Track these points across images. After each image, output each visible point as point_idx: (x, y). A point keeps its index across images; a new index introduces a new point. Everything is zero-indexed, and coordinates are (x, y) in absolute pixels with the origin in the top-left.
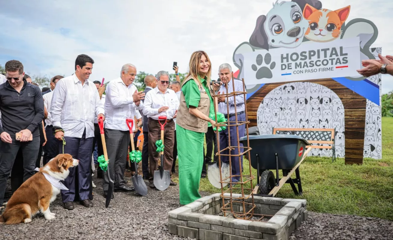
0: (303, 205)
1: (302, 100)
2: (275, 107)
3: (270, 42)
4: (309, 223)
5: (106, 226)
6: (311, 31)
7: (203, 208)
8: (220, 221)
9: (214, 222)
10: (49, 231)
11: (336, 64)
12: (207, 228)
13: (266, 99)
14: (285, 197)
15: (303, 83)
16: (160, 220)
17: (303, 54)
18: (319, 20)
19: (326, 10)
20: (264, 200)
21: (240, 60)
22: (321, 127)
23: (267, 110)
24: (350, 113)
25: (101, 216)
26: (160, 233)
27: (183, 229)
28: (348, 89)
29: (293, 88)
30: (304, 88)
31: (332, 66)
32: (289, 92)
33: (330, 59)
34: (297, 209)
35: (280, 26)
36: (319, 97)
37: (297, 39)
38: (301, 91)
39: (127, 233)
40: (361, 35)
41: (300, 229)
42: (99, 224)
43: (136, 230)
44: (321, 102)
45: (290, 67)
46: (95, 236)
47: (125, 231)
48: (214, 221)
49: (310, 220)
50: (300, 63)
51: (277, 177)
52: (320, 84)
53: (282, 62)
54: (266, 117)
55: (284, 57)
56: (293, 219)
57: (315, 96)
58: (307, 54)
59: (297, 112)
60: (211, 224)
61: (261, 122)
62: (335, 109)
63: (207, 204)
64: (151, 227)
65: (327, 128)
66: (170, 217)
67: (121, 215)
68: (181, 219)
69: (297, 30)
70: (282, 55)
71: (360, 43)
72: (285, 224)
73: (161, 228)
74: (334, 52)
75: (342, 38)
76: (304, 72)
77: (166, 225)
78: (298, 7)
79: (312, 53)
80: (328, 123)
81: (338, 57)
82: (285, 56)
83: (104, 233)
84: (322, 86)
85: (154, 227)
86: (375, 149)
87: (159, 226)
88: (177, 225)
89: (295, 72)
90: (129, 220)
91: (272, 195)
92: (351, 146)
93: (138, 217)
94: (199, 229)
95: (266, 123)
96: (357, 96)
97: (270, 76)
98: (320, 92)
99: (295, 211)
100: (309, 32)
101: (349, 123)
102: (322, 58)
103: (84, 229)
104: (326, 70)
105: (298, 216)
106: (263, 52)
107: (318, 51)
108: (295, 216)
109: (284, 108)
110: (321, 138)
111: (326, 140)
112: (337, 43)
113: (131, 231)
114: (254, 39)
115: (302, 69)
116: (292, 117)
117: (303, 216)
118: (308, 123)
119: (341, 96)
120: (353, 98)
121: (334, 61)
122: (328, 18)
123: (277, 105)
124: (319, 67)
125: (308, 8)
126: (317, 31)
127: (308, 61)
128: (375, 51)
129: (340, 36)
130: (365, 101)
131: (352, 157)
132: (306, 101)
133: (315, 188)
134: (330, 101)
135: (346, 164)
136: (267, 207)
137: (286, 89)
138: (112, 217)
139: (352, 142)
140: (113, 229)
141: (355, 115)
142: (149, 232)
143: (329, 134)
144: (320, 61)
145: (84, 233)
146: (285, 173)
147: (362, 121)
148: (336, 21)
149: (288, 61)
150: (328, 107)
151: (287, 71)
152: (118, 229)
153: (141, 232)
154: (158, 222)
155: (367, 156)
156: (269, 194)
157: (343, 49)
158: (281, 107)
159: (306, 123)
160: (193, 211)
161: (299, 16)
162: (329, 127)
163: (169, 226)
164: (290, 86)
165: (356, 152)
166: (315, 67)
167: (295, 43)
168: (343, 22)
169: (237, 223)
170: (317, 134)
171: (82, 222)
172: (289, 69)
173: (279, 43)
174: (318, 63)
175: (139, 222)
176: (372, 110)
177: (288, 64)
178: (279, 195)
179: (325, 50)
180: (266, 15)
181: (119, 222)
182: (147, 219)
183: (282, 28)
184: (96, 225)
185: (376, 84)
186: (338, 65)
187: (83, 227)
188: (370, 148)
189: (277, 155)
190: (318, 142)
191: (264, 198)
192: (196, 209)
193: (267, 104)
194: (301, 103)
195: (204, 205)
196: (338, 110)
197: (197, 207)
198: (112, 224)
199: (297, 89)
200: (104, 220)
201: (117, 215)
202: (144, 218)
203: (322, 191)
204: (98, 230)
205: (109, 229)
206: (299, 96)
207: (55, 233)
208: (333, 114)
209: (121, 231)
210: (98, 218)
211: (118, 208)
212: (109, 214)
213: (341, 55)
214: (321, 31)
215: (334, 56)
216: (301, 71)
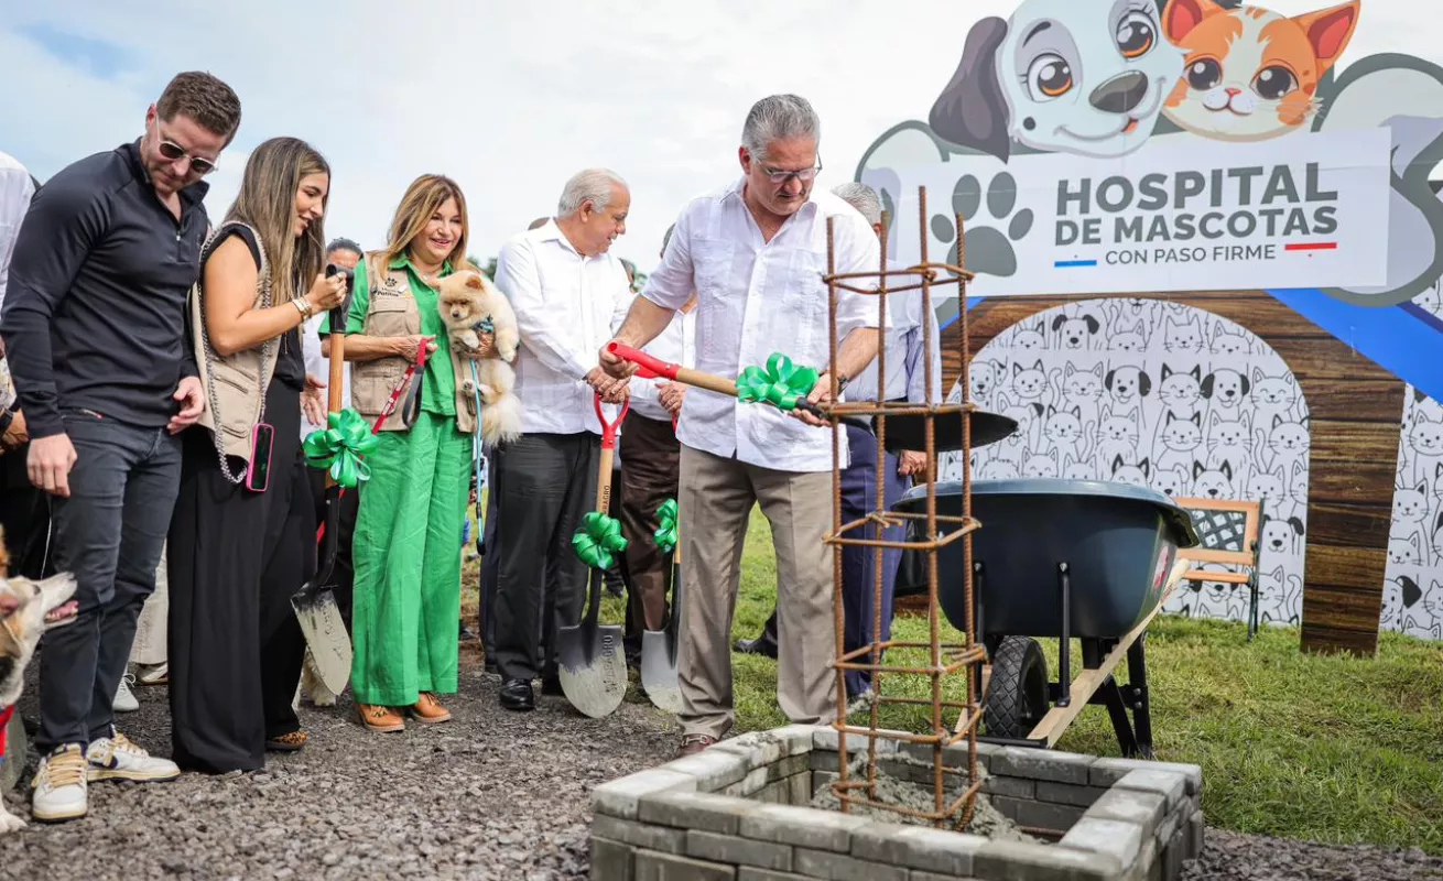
0: (1189, 789)
1: (1128, 377)
2: (1014, 400)
3: (1015, 128)
5: (296, 844)
6: (1191, 92)
7: (740, 781)
8: (842, 833)
9: (814, 835)
11: (1287, 232)
12: (778, 866)
13: (981, 365)
15: (1136, 309)
16: (540, 829)
17: (1153, 185)
18: (1225, 50)
19: (1259, 13)
20: (1015, 762)
21: (884, 192)
22: (1201, 492)
24: (1337, 437)
25: (264, 801)
27: (661, 867)
28: (1332, 338)
29: (1093, 326)
30: (1140, 329)
31: (1270, 240)
32: (1074, 340)
33: (1262, 213)
35: (1064, 64)
36: (1197, 370)
37: (1132, 121)
38: (1126, 339)
40: (1398, 124)
42: (260, 836)
43: (436, 867)
44: (1207, 388)
45: (1092, 236)
47: (387, 869)
48: (813, 830)
49: (1215, 855)
50: (1138, 221)
55: (1069, 191)
56: (1158, 841)
57: (1182, 361)
58: (1169, 187)
59: (1105, 427)
60: (796, 845)
61: (951, 461)
62: (1263, 420)
63: (760, 766)
64: (505, 855)
65: (1226, 499)
67: (357, 800)
68: (658, 820)
69: (1133, 85)
70: (1063, 185)
71: (1393, 152)
72: (1135, 859)
73: (551, 860)
74: (1281, 185)
75: (1316, 127)
76: (1151, 257)
77: (571, 851)
79: (1188, 184)
80: (1230, 477)
81: (1296, 205)
82: (1074, 187)
83: (289, 871)
84: (1212, 323)
85: (521, 856)
86: (1422, 599)
87: (542, 852)
88: (634, 849)
89: (1112, 258)
90: (398, 824)
91: (1045, 740)
92: (1331, 577)
93: (436, 814)
94: (736, 865)
95: (972, 464)
96: (1367, 369)
97: (1006, 266)
98: (1205, 350)
99: (1165, 810)
100: (1184, 96)
101: (1328, 479)
102: (1230, 204)
103: (189, 852)
104: (1243, 255)
105: (1174, 834)
106: (984, 167)
107: (1217, 175)
108: (1166, 832)
109: (1050, 406)
111: (1221, 546)
112: (1296, 149)
113: (413, 867)
114: (950, 110)
115: (1142, 246)
116: (1081, 443)
117: (1190, 838)
118: (1147, 474)
119: (1301, 365)
120: (1351, 378)
121: (1281, 222)
122: (1266, 42)
123: (1022, 393)
124: (1217, 242)
126: (1216, 95)
127: (1170, 213)
129: (1310, 119)
130: (1401, 391)
131: (1334, 623)
132: (1145, 385)
133: (1202, 733)
134: (1245, 388)
135: (1303, 649)
136: (1025, 790)
137: (1065, 327)
138: (318, 808)
139: (1335, 558)
140: (328, 858)
141: (1354, 449)
144: (1220, 216)
145: (193, 871)
146: (1093, 659)
147: (1383, 476)
148: (1300, 57)
149: (1084, 209)
150: (1232, 413)
151: (1078, 250)
152: (353, 860)
154: (534, 838)
155: (1387, 625)
156: (1031, 736)
157: (1320, 173)
158: (1037, 400)
159: (1139, 473)
160: (700, 786)
161: (1144, 31)
162: (1235, 494)
163: (596, 854)
164: (1081, 315)
165: (1352, 601)
166: (1198, 240)
167: (1120, 138)
168: (1326, 64)
169: (919, 842)
171: (182, 824)
172: (1086, 240)
173: (1055, 132)
174: (1212, 226)
175: (444, 835)
176: (1416, 434)
178: (1071, 742)
179: (1245, 175)
180: (1006, 18)
181: (355, 829)
182: (480, 823)
183: (1069, 74)
184: (245, 838)
186: (1296, 237)
187: (183, 846)
188: (1400, 590)
189: (1067, 570)
191: (1014, 752)
192: (716, 781)
193: (981, 387)
194: (1122, 389)
195: (747, 768)
196: (1274, 427)
197: (720, 777)
198: (322, 838)
199: (1111, 331)
200: (280, 819)
201: (341, 800)
202: (465, 819)
203: (1233, 745)
204: (259, 861)
205: (309, 857)
206: (1116, 359)
207: (52, 866)
208: (1254, 443)
209: (364, 866)
210: (253, 811)
211: (341, 773)
212: (304, 795)
213: (1308, 199)
214: (1231, 95)
215: (1280, 202)
216: (1137, 253)
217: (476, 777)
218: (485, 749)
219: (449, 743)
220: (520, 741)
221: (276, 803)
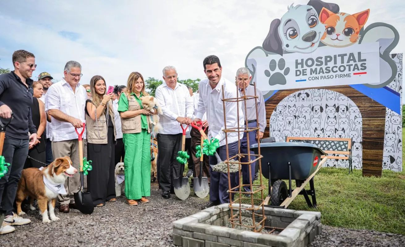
0: (317, 218)
1: (317, 108)
2: (289, 115)
3: (284, 47)
4: (323, 238)
5: (108, 235)
6: (328, 35)
7: (210, 218)
8: (228, 233)
9: (221, 233)
10: (48, 239)
11: (354, 70)
12: (214, 240)
13: (280, 107)
14: (298, 209)
15: (319, 91)
16: (164, 230)
17: (319, 60)
18: (336, 24)
19: (344, 14)
20: (276, 212)
21: (252, 65)
22: (337, 136)
23: (280, 118)
24: (369, 122)
25: (103, 224)
26: (164, 244)
27: (188, 241)
28: (367, 97)
29: (308, 95)
30: (320, 95)
31: (350, 72)
32: (303, 99)
33: (347, 65)
34: (311, 222)
35: (296, 30)
36: (335, 105)
37: (313, 44)
38: (316, 98)
39: (129, 243)
40: (381, 41)
41: (314, 244)
42: (100, 233)
43: (139, 241)
44: (337, 110)
45: (305, 73)
46: (95, 245)
47: (127, 241)
49: (324, 234)
50: (316, 69)
51: (289, 188)
52: (337, 91)
53: (297, 67)
54: (279, 126)
55: (298, 62)
56: (306, 233)
57: (331, 103)
58: (323, 60)
59: (312, 121)
60: (218, 236)
61: (274, 131)
62: (352, 117)
63: (215, 215)
64: (155, 237)
65: (343, 138)
66: (174, 228)
67: (124, 224)
68: (187, 230)
70: (297, 61)
71: (380, 48)
72: (298, 238)
73: (165, 239)
74: (352, 58)
75: (360, 43)
76: (320, 78)
77: (170, 236)
78: (314, 11)
79: (328, 59)
80: (344, 132)
81: (356, 63)
82: (300, 61)
83: (105, 242)
84: (338, 93)
85: (158, 238)
86: (395, 161)
87: (164, 236)
88: (182, 237)
89: (310, 79)
90: (132, 230)
91: (284, 206)
92: (369, 158)
93: (141, 227)
94: (205, 240)
95: (279, 131)
96: (376, 104)
97: (284, 82)
98: (337, 100)
99: (309, 224)
100: (326, 37)
101: (367, 132)
102: (339, 64)
103: (84, 238)
104: (343, 76)
105: (312, 230)
106: (277, 57)
107: (335, 57)
108: (309, 230)
109: (298, 116)
110: (337, 148)
111: (342, 150)
113: (133, 241)
114: (267, 43)
115: (317, 76)
116: (306, 125)
117: (317, 230)
118: (323, 132)
119: (359, 104)
120: (372, 107)
121: (352, 68)
122: (346, 22)
123: (291, 113)
124: (336, 73)
125: (324, 11)
126: (334, 36)
128: (396, 57)
129: (358, 41)
130: (385, 109)
131: (370, 169)
132: (322, 110)
133: (330, 201)
134: (347, 109)
135: (363, 176)
136: (278, 219)
137: (301, 96)
138: (114, 226)
139: (370, 153)
140: (115, 239)
141: (374, 125)
142: (152, 243)
143: (346, 144)
144: (336, 67)
145: (84, 242)
146: (299, 184)
147: (381, 131)
148: (355, 25)
149: (302, 67)
150: (344, 116)
151: (302, 77)
152: (120, 239)
153: (144, 243)
154: (162, 233)
155: (387, 168)
156: (281, 205)
157: (361, 55)
158: (295, 115)
159: (321, 132)
160: (199, 221)
161: (315, 20)
162: (345, 137)
163: (174, 237)
164: (304, 93)
165: (375, 163)
166: (331, 73)
167: (310, 48)
168: (362, 26)
169: (245, 235)
170: (333, 144)
171: (83, 231)
172: (303, 75)
173: (294, 48)
174: (335, 69)
175: (142, 232)
176: (392, 119)
177: (303, 70)
178: (291, 207)
179: (342, 56)
180: (280, 19)
181: (122, 231)
182: (151, 229)
183: (297, 32)
184: (97, 234)
185: (397, 91)
186: (356, 71)
187: (83, 236)
188: (390, 159)
189: (290, 164)
190: (334, 152)
191: (276, 210)
192: (203, 219)
193: (281, 112)
194: (316, 111)
195: (211, 215)
196: (355, 119)
197: (204, 218)
198: (114, 234)
199: (312, 96)
200: (106, 229)
201: (120, 224)
202: (148, 228)
203: (337, 204)
204: (99, 240)
205: (111, 239)
206: (314, 103)
207: (54, 241)
208: (350, 123)
209: (123, 241)
210: (100, 227)
211: (121, 217)
212: (112, 223)
213: (359, 61)
214: (338, 36)
215: (352, 62)
216: (316, 77)
217: (152, 217)
218: (156, 210)
219: (148, 208)
220: (164, 207)
221: (105, 225)
